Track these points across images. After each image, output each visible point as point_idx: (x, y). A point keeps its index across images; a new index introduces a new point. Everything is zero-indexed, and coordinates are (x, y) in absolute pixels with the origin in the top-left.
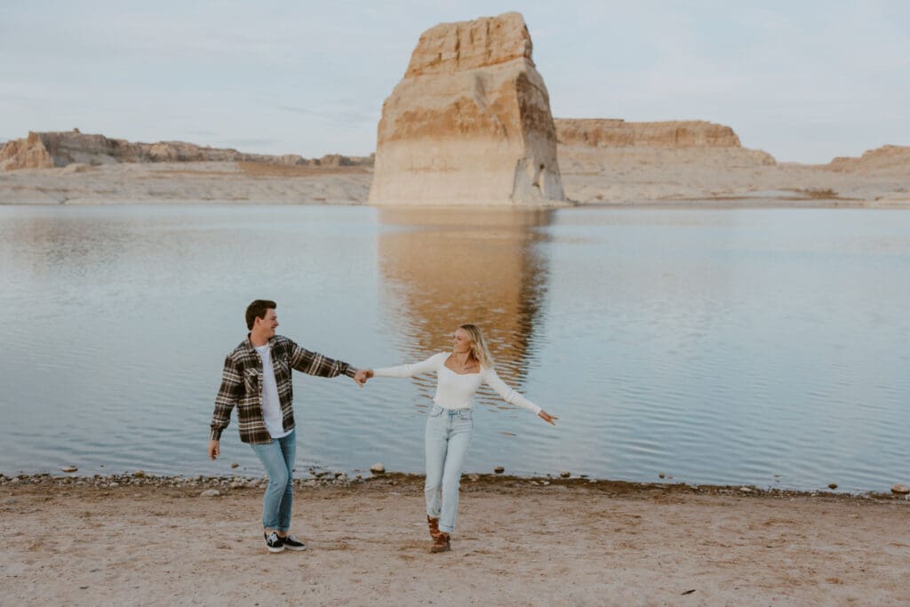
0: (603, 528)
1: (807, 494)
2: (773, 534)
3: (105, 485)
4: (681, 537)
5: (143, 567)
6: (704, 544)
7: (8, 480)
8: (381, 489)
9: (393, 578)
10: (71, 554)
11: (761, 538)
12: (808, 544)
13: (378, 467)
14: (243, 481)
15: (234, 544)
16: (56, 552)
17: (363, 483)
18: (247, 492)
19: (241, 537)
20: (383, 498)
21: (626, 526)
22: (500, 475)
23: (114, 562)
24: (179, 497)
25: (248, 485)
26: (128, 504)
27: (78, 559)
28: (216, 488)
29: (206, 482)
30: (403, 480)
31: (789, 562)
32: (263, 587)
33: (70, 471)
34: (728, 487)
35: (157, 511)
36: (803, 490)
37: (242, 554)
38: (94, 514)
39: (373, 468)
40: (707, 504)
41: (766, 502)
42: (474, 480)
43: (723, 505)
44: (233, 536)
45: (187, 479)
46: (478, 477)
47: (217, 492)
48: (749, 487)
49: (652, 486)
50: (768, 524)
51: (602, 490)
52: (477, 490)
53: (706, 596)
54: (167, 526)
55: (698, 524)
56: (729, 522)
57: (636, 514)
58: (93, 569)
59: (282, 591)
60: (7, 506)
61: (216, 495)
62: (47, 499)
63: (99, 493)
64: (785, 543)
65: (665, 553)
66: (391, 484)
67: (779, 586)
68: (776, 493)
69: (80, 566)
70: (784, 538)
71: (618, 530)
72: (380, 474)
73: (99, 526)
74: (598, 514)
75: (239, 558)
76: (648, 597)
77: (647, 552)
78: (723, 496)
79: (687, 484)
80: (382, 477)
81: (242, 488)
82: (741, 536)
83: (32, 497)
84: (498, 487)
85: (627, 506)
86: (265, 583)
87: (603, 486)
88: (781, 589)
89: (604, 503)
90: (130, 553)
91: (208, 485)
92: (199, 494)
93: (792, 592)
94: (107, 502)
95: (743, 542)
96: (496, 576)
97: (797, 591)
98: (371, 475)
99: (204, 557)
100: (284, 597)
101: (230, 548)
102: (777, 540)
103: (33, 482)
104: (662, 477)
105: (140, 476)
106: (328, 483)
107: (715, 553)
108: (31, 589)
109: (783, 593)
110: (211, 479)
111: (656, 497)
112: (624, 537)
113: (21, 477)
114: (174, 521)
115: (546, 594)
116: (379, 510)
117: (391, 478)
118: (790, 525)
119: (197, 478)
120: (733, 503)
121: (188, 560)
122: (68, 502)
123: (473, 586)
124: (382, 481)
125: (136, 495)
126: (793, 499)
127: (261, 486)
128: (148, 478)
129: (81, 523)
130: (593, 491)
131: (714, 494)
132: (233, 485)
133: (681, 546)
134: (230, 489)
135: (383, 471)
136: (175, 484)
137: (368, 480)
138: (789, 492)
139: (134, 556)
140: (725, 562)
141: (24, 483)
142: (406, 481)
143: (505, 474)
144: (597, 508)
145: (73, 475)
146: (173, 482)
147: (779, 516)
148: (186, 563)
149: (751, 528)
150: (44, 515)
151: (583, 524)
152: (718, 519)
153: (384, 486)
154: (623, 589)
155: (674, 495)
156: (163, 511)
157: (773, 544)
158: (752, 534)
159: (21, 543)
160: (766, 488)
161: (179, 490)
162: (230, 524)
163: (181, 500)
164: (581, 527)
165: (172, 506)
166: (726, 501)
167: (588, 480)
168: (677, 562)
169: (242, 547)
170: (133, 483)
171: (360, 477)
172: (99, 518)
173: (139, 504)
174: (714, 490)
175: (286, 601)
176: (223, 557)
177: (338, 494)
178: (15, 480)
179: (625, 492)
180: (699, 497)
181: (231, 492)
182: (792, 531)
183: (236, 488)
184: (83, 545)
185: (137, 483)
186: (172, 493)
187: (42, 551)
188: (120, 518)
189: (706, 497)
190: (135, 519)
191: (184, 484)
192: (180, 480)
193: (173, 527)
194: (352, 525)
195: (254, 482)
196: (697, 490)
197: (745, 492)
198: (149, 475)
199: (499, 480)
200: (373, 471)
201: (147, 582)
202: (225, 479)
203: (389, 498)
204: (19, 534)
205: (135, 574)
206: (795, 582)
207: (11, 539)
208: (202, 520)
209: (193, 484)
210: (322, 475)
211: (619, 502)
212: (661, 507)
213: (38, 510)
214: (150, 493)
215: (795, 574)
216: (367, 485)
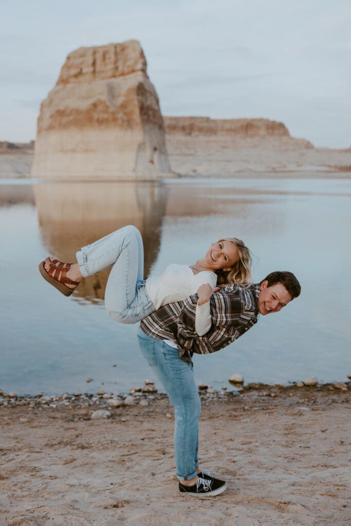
13: (237, 378)
17: (239, 396)
18: (135, 411)
29: (77, 400)
39: (232, 379)
45: (54, 397)
47: (108, 413)
61: (108, 417)
66: (270, 395)
72: (242, 386)
92: (88, 415)
116: (323, 431)
125: (22, 420)
128: (12, 397)
135: (242, 383)
136: (47, 403)
142: (281, 392)
177: (235, 410)
181: (118, 411)
185: (6, 403)
191: (57, 403)
192: (47, 398)
198: (11, 394)
200: (233, 383)
202: (91, 396)
209: (67, 403)
214: (33, 417)
216: (245, 397)
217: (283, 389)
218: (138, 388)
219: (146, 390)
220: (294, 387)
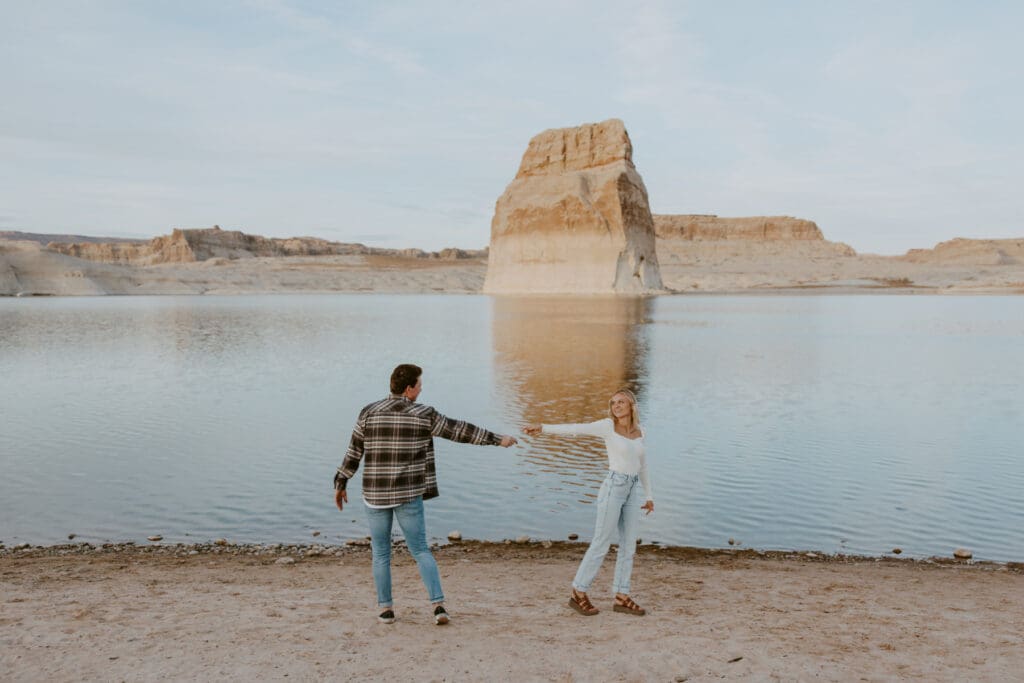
0: (663, 594)
1: (872, 559)
2: (833, 599)
3: (184, 554)
4: (740, 602)
5: (183, 636)
6: (762, 610)
7: (91, 548)
8: (454, 557)
9: (436, 646)
10: (115, 623)
11: (821, 603)
12: (866, 609)
13: (455, 534)
14: (321, 548)
15: (286, 612)
16: (102, 620)
17: (439, 549)
18: (320, 560)
19: (296, 604)
20: (453, 565)
21: (686, 592)
22: (573, 541)
23: (154, 632)
24: (252, 564)
25: (324, 553)
26: (200, 572)
27: (121, 627)
28: (293, 556)
29: (285, 550)
30: (477, 547)
31: (844, 627)
32: (298, 657)
33: (155, 540)
34: (795, 553)
35: (225, 578)
36: (868, 555)
37: (291, 622)
38: (162, 582)
39: (450, 535)
40: (772, 570)
41: (831, 567)
42: (547, 547)
43: (787, 570)
44: (290, 603)
45: (266, 547)
46: (551, 544)
47: (292, 560)
48: (815, 553)
49: (720, 552)
50: (828, 589)
51: (671, 556)
52: (548, 557)
53: (754, 663)
54: (229, 594)
55: (758, 589)
56: (789, 587)
57: (697, 580)
58: (132, 638)
59: (316, 661)
60: (78, 574)
61: (290, 563)
62: (122, 568)
63: (175, 561)
64: (843, 609)
65: (719, 619)
66: (465, 551)
67: (830, 652)
68: (841, 558)
69: (119, 636)
70: (843, 603)
71: (678, 596)
72: (457, 542)
73: (161, 594)
74: (661, 580)
75: (286, 627)
76: (693, 665)
77: (700, 618)
78: (789, 561)
79: (755, 549)
80: (457, 545)
81: (318, 555)
82: (800, 601)
83: (108, 565)
84: (569, 553)
85: (691, 572)
86: (301, 653)
87: (671, 551)
88: (831, 657)
89: (670, 569)
90: (176, 622)
91: (286, 553)
92: (274, 561)
93: (842, 659)
94: (181, 570)
95: (801, 607)
96: (542, 643)
97: (848, 658)
98: (447, 542)
99: (252, 625)
100: (317, 667)
101: (280, 616)
102: (835, 606)
103: (115, 551)
104: (731, 543)
105: (223, 544)
106: (404, 551)
107: (770, 619)
108: (58, 660)
109: (833, 660)
110: (290, 547)
111: (722, 563)
112: (682, 603)
113: (105, 546)
114: (238, 589)
115: (589, 663)
117: (466, 545)
118: (852, 590)
119: (276, 545)
120: (797, 568)
121: (232, 629)
122: (141, 571)
123: (516, 655)
124: (456, 548)
125: (211, 563)
126: (857, 564)
127: (338, 554)
128: (229, 546)
129: (145, 590)
130: (662, 557)
131: (780, 559)
132: (310, 552)
133: (739, 612)
134: (306, 556)
135: (459, 539)
136: (253, 552)
137: (443, 547)
138: (854, 557)
139: (178, 625)
140: (778, 628)
141: (107, 552)
142: (480, 548)
143: (579, 541)
144: (662, 574)
145: (157, 544)
146: (252, 550)
147: (841, 581)
148: (230, 631)
149: (810, 593)
150: (111, 583)
151: (644, 590)
152: (778, 584)
153: (458, 553)
154: (670, 657)
155: (741, 561)
156: (230, 579)
157: (831, 610)
158: (812, 599)
159: (71, 612)
160: (831, 555)
161: (256, 557)
162: (293, 591)
163: (254, 567)
164: (642, 593)
165: (242, 574)
166: (791, 567)
167: (658, 547)
168: (730, 629)
169: (293, 615)
170: (213, 551)
171: (436, 545)
172: (165, 586)
173: (211, 571)
174: (781, 556)
175: (319, 671)
176: (269, 626)
178: (99, 549)
179: (693, 558)
180: (764, 563)
181: (306, 560)
182: (852, 596)
183: (312, 556)
184: (133, 614)
185: (217, 551)
186: (249, 561)
187: (88, 619)
188: (186, 586)
189: (773, 563)
190: (200, 587)
191: (263, 552)
192: (259, 548)
193: (236, 594)
194: (414, 592)
195: (331, 550)
196: (763, 556)
197: (811, 558)
198: (231, 543)
199: (571, 546)
200: (451, 539)
201: (182, 652)
202: (304, 547)
203: (459, 565)
204: (74, 602)
205: (173, 643)
206: (846, 649)
207: (61, 608)
208: (268, 587)
209: (271, 552)
210: (399, 542)
211: (685, 568)
212: (726, 573)
213: (108, 578)
214: (225, 561)
215: (847, 640)
216: (441, 552)
217: (488, 545)
218: (352, 541)
219: (359, 542)
220: (498, 545)
